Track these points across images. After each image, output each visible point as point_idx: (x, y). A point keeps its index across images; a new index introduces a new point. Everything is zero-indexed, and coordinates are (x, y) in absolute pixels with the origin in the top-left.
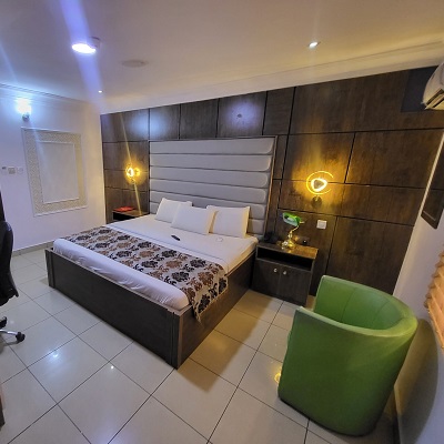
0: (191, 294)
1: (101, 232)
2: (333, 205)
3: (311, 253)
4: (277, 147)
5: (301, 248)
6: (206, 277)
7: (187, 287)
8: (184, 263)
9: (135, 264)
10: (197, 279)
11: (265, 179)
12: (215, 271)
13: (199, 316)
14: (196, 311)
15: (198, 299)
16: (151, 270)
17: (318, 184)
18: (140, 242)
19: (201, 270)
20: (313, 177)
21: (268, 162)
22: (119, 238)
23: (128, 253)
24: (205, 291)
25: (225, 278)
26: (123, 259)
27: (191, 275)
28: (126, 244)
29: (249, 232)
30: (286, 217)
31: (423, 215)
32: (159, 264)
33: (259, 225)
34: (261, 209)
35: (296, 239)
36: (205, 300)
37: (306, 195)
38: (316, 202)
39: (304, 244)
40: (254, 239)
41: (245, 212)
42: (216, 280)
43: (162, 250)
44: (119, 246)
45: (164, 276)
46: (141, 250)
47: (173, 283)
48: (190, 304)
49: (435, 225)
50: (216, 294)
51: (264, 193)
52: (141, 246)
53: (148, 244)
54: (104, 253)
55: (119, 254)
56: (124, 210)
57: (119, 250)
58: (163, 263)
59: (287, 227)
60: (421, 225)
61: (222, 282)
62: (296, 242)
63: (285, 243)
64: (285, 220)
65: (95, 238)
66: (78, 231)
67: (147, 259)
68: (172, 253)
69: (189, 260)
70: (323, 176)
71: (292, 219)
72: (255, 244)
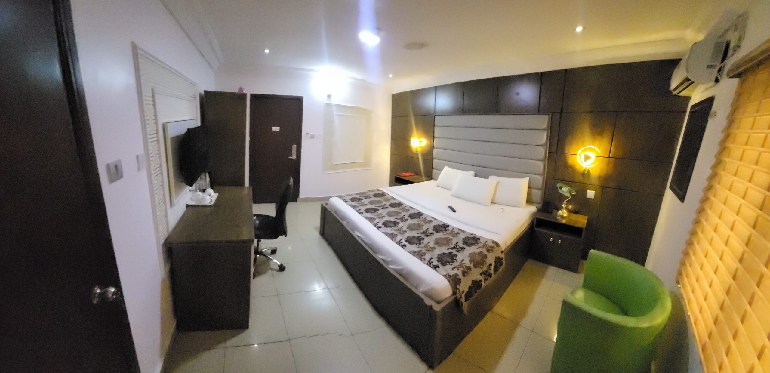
0: (455, 281)
1: (375, 196)
2: (599, 177)
3: (581, 221)
4: (552, 122)
5: (574, 217)
6: (478, 258)
7: (452, 273)
8: (455, 241)
9: (399, 238)
10: (467, 263)
11: (542, 152)
12: (490, 250)
13: (465, 306)
14: (463, 300)
15: (464, 286)
16: (414, 248)
17: (587, 158)
18: (412, 212)
19: (473, 249)
20: (583, 151)
21: (543, 137)
22: (392, 205)
23: (395, 224)
24: (476, 275)
25: (502, 256)
26: (389, 230)
27: (460, 257)
28: (397, 213)
29: (529, 201)
30: (561, 188)
31: (671, 187)
32: (426, 240)
33: (538, 194)
34: (539, 180)
35: (570, 207)
36: (476, 285)
37: (578, 167)
38: (586, 174)
39: (576, 213)
40: (533, 209)
41: (524, 182)
42: (491, 259)
43: (435, 223)
44: (389, 214)
45: (427, 257)
46: (410, 222)
47: (436, 267)
48: (454, 293)
49: (682, 198)
50: (490, 275)
51: (541, 165)
52: (412, 216)
53: (420, 215)
54: (371, 220)
55: (386, 224)
56: (406, 175)
57: (387, 219)
58: (429, 241)
59: (562, 197)
60: (669, 197)
61: (498, 261)
62: (569, 211)
63: (560, 213)
64: (560, 191)
65: (366, 201)
66: (353, 193)
67: (415, 234)
68: (444, 227)
69: (462, 236)
70: (591, 150)
71: (565, 190)
72: (534, 214)
